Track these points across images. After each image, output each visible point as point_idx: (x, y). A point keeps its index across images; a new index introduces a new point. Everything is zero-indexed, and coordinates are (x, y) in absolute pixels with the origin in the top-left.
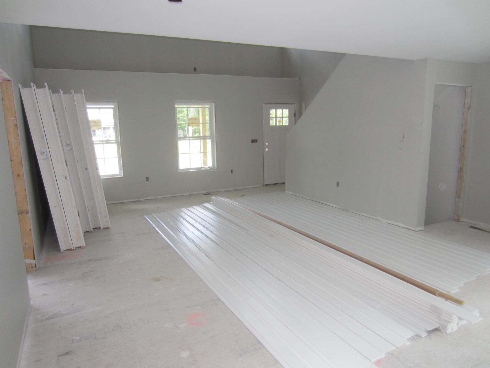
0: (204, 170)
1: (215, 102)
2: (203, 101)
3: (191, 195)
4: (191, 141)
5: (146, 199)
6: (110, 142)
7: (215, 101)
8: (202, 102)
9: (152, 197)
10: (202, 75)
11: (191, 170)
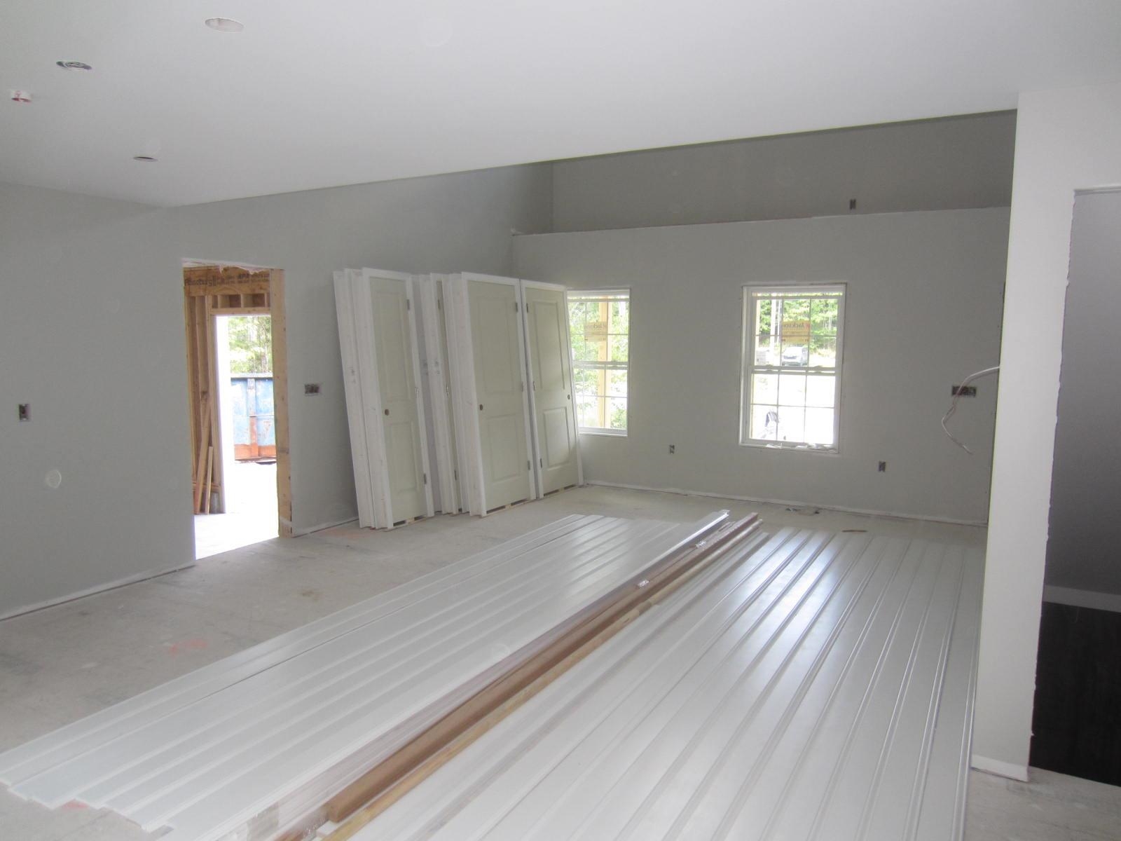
0: (803, 451)
1: (846, 284)
2: (815, 282)
3: (765, 503)
4: (781, 376)
5: (666, 490)
6: (618, 366)
7: (845, 281)
8: (812, 284)
9: (678, 491)
10: (816, 218)
11: (768, 446)
